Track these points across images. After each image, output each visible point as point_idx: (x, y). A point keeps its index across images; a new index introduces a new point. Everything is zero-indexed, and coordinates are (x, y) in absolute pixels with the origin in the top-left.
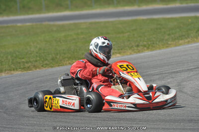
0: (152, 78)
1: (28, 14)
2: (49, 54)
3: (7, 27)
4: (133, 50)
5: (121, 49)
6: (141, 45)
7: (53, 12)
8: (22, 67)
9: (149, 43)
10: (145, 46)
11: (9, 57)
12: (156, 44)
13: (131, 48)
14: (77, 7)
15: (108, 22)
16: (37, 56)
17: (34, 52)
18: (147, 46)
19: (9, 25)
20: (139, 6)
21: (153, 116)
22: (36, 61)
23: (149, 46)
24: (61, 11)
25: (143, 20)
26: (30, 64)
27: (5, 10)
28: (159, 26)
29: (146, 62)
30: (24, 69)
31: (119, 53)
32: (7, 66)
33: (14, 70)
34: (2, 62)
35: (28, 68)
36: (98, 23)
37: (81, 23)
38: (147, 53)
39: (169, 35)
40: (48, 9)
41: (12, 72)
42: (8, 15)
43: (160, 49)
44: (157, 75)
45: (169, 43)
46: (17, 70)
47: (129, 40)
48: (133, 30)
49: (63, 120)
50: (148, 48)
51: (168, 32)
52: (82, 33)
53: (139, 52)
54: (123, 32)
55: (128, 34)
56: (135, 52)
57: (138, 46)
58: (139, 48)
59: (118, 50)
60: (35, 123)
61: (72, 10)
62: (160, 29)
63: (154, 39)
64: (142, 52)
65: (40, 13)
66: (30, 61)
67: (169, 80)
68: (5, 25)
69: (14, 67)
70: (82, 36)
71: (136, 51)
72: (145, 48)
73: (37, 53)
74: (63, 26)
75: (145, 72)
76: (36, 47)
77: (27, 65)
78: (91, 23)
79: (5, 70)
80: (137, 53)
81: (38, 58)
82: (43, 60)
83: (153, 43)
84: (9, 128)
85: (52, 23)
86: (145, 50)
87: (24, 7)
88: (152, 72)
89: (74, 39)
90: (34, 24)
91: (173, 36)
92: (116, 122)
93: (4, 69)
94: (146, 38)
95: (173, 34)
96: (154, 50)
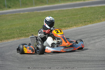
0: (94, 38)
1: (26, 7)
2: (38, 28)
3: (16, 14)
4: (83, 24)
5: (76, 24)
6: (87, 21)
7: (39, 6)
8: (25, 35)
9: (91, 20)
10: (89, 21)
11: (18, 30)
12: (95, 20)
13: (81, 23)
14: (51, 3)
15: (68, 10)
16: (32, 29)
17: (30, 27)
18: (90, 21)
19: (16, 13)
20: (84, 1)
21: (96, 58)
22: (32, 32)
23: (91, 21)
24: (43, 5)
25: (86, 8)
26: (29, 34)
27: (13, 6)
29: (90, 30)
30: (26, 36)
31: (75, 26)
32: (17, 35)
33: (20, 37)
34: (14, 33)
35: (28, 35)
36: (63, 10)
37: (54, 11)
39: (101, 15)
40: (36, 4)
41: (20, 38)
42: (15, 8)
43: (97, 23)
44: (96, 36)
45: (101, 19)
46: (22, 36)
47: (80, 19)
48: (82, 14)
49: (48, 62)
50: (90, 23)
51: (100, 14)
53: (86, 25)
55: (79, 15)
57: (85, 22)
58: (85, 23)
59: (75, 24)
60: (34, 64)
61: (49, 4)
62: (96, 12)
63: (93, 18)
64: (87, 25)
65: (32, 7)
66: (29, 32)
67: (102, 39)
68: (14, 14)
69: (20, 35)
72: (89, 23)
73: (32, 27)
74: (45, 13)
75: (90, 35)
76: (32, 24)
77: (27, 34)
78: (59, 11)
79: (16, 37)
80: (84, 25)
81: (33, 30)
82: (35, 31)
83: (93, 20)
84: (20, 67)
85: (39, 12)
86: (88, 24)
87: (23, 4)
88: (93, 35)
90: (29, 12)
91: (103, 16)
94: (89, 17)
95: (103, 15)
96: (93, 24)
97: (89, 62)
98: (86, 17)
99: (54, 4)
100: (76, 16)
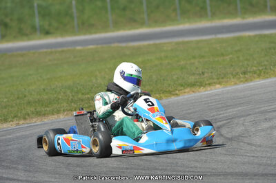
0: (267, 117)
1: (91, 33)
3: (63, 51)
4: (239, 79)
5: (223, 78)
6: (250, 72)
7: (124, 29)
9: (261, 68)
10: (254, 72)
11: (68, 92)
12: (271, 69)
13: (234, 76)
14: (156, 22)
17: (101, 84)
18: (258, 72)
19: (65, 49)
20: (243, 18)
21: (272, 168)
23: (261, 72)
24: (135, 28)
25: (249, 36)
27: (57, 29)
28: (272, 45)
29: (257, 94)
31: (220, 83)
32: (65, 104)
34: (59, 99)
36: (188, 42)
37: (165, 43)
38: (258, 82)
40: (117, 25)
42: (62, 35)
47: (232, 66)
48: (236, 51)
50: (259, 75)
52: (166, 57)
53: (247, 81)
54: (223, 55)
55: (231, 56)
56: (242, 81)
57: (245, 73)
58: (246, 76)
59: (218, 79)
61: (149, 26)
62: (274, 48)
63: (266, 63)
64: (251, 80)
65: (106, 32)
68: (60, 49)
69: (75, 106)
70: (167, 61)
71: (242, 79)
72: (255, 75)
74: (139, 48)
75: (258, 108)
76: (105, 78)
78: (178, 44)
79: (64, 111)
80: (244, 82)
83: (266, 69)
85: (123, 45)
86: (254, 78)
87: (83, 24)
88: (266, 108)
89: (156, 66)
90: (99, 46)
92: (222, 177)
93: (62, 109)
94: (255, 62)
97: (257, 177)
98: (247, 60)
99: (164, 26)
100: (222, 58)
